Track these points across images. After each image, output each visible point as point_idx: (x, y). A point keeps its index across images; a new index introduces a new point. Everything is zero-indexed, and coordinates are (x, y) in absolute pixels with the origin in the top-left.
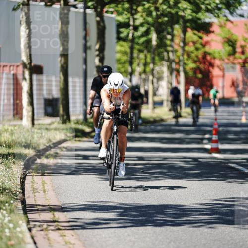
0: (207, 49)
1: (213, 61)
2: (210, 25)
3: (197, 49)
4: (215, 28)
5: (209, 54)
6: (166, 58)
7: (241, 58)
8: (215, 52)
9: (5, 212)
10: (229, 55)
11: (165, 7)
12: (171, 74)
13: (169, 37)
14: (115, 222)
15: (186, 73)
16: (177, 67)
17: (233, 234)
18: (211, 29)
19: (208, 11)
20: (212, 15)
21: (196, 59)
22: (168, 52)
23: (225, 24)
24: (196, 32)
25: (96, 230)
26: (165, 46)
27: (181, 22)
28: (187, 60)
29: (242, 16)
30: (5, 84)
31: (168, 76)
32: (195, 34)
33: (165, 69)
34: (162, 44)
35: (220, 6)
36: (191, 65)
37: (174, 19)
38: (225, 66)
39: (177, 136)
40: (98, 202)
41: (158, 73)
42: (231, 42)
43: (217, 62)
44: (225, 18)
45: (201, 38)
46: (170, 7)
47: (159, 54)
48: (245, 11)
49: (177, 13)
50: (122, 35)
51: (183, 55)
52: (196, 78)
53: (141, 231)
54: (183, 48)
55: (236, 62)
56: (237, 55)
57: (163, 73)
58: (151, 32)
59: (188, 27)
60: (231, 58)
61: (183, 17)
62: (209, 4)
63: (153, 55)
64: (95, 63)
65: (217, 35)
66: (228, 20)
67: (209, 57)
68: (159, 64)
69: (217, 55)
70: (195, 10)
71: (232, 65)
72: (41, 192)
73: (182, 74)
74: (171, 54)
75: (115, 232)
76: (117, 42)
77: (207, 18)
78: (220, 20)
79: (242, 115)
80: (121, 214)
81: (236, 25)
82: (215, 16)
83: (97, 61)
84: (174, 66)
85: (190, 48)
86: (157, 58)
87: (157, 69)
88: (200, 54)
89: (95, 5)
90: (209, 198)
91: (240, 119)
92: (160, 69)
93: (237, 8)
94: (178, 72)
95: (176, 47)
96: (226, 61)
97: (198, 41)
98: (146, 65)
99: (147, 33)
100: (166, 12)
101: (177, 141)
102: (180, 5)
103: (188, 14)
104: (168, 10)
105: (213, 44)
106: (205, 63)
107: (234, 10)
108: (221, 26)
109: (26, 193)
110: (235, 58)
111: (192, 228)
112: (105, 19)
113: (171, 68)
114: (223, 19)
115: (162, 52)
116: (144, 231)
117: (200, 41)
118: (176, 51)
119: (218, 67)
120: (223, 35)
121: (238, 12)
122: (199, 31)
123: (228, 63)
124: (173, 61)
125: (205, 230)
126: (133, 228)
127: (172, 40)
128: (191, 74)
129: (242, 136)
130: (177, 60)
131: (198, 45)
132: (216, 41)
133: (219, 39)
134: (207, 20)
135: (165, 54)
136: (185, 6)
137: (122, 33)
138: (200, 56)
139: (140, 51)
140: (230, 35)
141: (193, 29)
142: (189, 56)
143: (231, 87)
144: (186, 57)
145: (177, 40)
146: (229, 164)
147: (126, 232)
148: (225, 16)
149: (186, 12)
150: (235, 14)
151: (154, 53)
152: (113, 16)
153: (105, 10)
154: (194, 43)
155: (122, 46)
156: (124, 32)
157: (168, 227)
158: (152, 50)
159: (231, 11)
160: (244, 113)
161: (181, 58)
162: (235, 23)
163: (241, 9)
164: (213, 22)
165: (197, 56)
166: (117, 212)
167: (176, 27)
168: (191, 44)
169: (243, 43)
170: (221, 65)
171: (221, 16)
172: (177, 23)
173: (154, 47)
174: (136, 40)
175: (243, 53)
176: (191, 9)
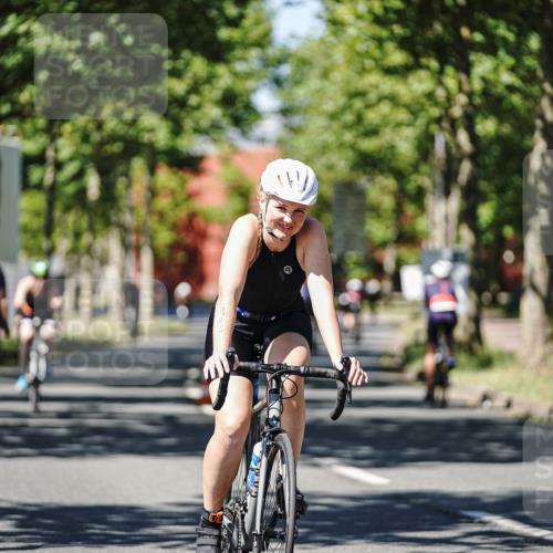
3: (177, 205)
4: (212, 165)
14: (13, 538)
19: (198, 131)
28: (158, 223)
29: (262, 140)
36: (165, 237)
47: (103, 214)
61: (151, 146)
77: (193, 144)
85: (163, 203)
88: (182, 214)
99: (79, 175)
113: (128, 243)
114: (226, 148)
127: (128, 185)
156: (36, 174)
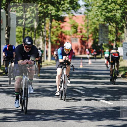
0: (63, 30)
1: (65, 36)
2: (64, 18)
3: (58, 30)
4: (67, 19)
5: (64, 33)
6: (41, 35)
7: (80, 35)
8: (66, 32)
10: (74, 33)
11: (41, 9)
12: (44, 43)
13: (43, 24)
15: (52, 42)
16: (47, 39)
17: (75, 125)
18: (65, 20)
19: (63, 10)
20: (65, 13)
21: (57, 35)
22: (43, 31)
23: (72, 17)
24: (57, 21)
25: (5, 123)
26: (41, 28)
27: (49, 16)
28: (53, 35)
29: (81, 13)
31: (42, 44)
32: (57, 23)
33: (41, 40)
34: (39, 27)
35: (69, 8)
36: (55, 39)
38: (72, 39)
39: (47, 74)
40: (6, 108)
41: (37, 42)
42: (75, 27)
43: (68, 37)
44: (72, 14)
45: (59, 24)
46: (44, 9)
47: (38, 33)
48: (82, 10)
49: (47, 12)
51: (50, 33)
52: (57, 45)
53: (28, 123)
54: (50, 29)
55: (77, 37)
56: (78, 33)
57: (40, 42)
59: (53, 19)
60: (75, 35)
61: (50, 14)
62: (64, 7)
63: (35, 33)
65: (68, 23)
66: (73, 15)
67: (63, 35)
68: (38, 38)
69: (68, 33)
71: (75, 39)
73: (50, 43)
74: (44, 33)
75: (14, 124)
77: (63, 14)
78: (69, 15)
79: (80, 64)
80: (18, 115)
81: (78, 18)
82: (67, 13)
83: (6, 36)
84: (45, 39)
85: (54, 30)
86: (37, 35)
87: (37, 40)
88: (59, 32)
89: (6, 7)
90: (63, 107)
91: (79, 66)
92: (39, 40)
93: (78, 9)
94: (48, 42)
95: (47, 29)
96: (73, 36)
100: (41, 11)
101: (47, 77)
102: (49, 8)
103: (53, 12)
104: (43, 10)
105: (66, 27)
106: (61, 38)
107: (76, 10)
108: (70, 18)
110: (77, 35)
111: (54, 122)
114: (71, 15)
116: (29, 123)
117: (59, 26)
118: (47, 31)
119: (68, 39)
120: (71, 23)
121: (79, 11)
122: (59, 21)
123: (73, 38)
124: (45, 36)
125: (60, 123)
126: (24, 122)
127: (45, 25)
128: (54, 43)
129: (80, 75)
130: (47, 36)
131: (58, 28)
132: (67, 26)
133: (69, 25)
134: (63, 15)
135: (41, 32)
136: (51, 8)
138: (59, 34)
139: (28, 31)
140: (75, 23)
141: (56, 20)
142: (53, 33)
143: (75, 50)
144: (52, 34)
145: (47, 26)
146: (73, 89)
147: (20, 123)
148: (72, 13)
149: (52, 11)
150: (77, 12)
151: (35, 32)
154: (56, 27)
155: (19, 28)
157: (42, 121)
158: (34, 31)
159: (75, 11)
160: (81, 63)
161: (49, 35)
162: (77, 17)
163: (80, 10)
165: (58, 34)
166: (16, 113)
167: (47, 19)
168: (55, 27)
169: (81, 27)
170: (70, 38)
171: (70, 13)
172: (47, 17)
173: (35, 29)
175: (81, 32)
176: (55, 10)
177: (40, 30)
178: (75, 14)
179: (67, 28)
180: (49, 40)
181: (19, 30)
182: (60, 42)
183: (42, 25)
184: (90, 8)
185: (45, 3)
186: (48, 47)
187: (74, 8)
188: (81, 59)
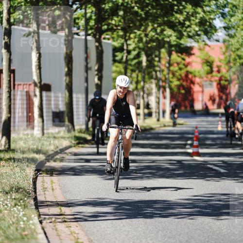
0: (189, 68)
1: (193, 79)
2: (191, 48)
3: (180, 69)
5: (191, 73)
6: (154, 76)
7: (217, 76)
8: (195, 72)
9: (20, 208)
10: (208, 73)
11: (154, 34)
12: (159, 90)
13: (157, 59)
15: (171, 89)
16: (164, 84)
17: (211, 224)
18: (192, 52)
20: (192, 40)
21: (179, 77)
22: (156, 72)
23: (204, 48)
24: (179, 55)
25: (97, 222)
26: (154, 66)
27: (166, 45)
28: (172, 78)
29: (218, 41)
30: (19, 99)
31: (156, 92)
32: (179, 56)
33: (154, 86)
34: (151, 64)
35: (199, 33)
36: (176, 83)
37: (161, 44)
38: (204, 83)
39: (164, 142)
41: (148, 89)
42: (209, 63)
43: (197, 80)
44: (204, 43)
45: (184, 59)
46: (157, 34)
48: (221, 36)
49: (163, 39)
50: (117, 58)
51: (168, 74)
52: (180, 93)
53: (134, 223)
54: (168, 68)
55: (213, 79)
56: (214, 74)
57: (152, 89)
58: (142, 56)
59: (173, 51)
60: (209, 76)
62: (190, 32)
63: (143, 74)
64: (94, 81)
65: (197, 57)
66: (206, 44)
67: (190, 76)
68: (148, 82)
69: (197, 74)
70: (178, 36)
71: (210, 83)
72: (51, 190)
73: (168, 90)
74: (158, 73)
75: (112, 224)
76: (113, 64)
78: (199, 44)
79: (218, 125)
80: (116, 209)
81: (213, 49)
82: (195, 41)
83: (96, 80)
84: (161, 83)
85: (174, 68)
86: (147, 77)
87: (147, 86)
88: (183, 73)
89: (95, 33)
90: (191, 194)
91: (217, 128)
92: (150, 86)
93: (213, 34)
94: (164, 88)
95: (163, 67)
96: (205, 79)
97: (181, 62)
98: (137, 82)
99: (138, 56)
100: (154, 38)
101: (163, 146)
102: (165, 33)
103: (173, 39)
104: (156, 36)
105: (194, 64)
106: (187, 81)
107: (211, 36)
108: (200, 49)
109: (37, 191)
110: (212, 76)
111: (177, 220)
112: (103, 44)
113: (159, 85)
115: (151, 72)
116: (137, 223)
117: (183, 62)
118: (163, 71)
119: (198, 84)
120: (203, 57)
121: (215, 37)
122: (182, 54)
123: (206, 81)
124: (161, 79)
125: (187, 221)
126: (128, 220)
127: (159, 61)
128: (175, 90)
129: (218, 142)
130: (163, 78)
131: (181, 66)
132: (196, 62)
133: (199, 60)
134: (189, 45)
135: (154, 73)
136: (170, 33)
137: (117, 56)
138: (183, 75)
139: (133, 71)
140: (208, 57)
141: (177, 52)
142: (174, 74)
143: (209, 100)
144: (171, 76)
145: (163, 62)
146: (208, 165)
147: (122, 223)
148: (204, 41)
149: (171, 38)
150: (212, 39)
151: (144, 73)
152: (110, 42)
153: (103, 36)
154: (178, 64)
155: (117, 67)
156: (119, 56)
157: (157, 219)
158: (143, 70)
159: (209, 37)
160: (220, 123)
161: (167, 76)
162: (212, 47)
163: (217, 35)
164: (193, 46)
165: (180, 75)
167: (163, 50)
168: (175, 65)
169: (219, 64)
170: (201, 83)
171: (200, 41)
172: (163, 47)
173: (144, 67)
174: (129, 62)
175: (219, 71)
176: (175, 36)
177: (151, 70)
178: (208, 42)
179: (196, 65)
180: (167, 85)
181: (118, 69)
182: (184, 89)
183: (155, 61)
184: (232, 32)
185: (160, 25)
186: (165, 97)
187: (206, 33)
188: (220, 115)
